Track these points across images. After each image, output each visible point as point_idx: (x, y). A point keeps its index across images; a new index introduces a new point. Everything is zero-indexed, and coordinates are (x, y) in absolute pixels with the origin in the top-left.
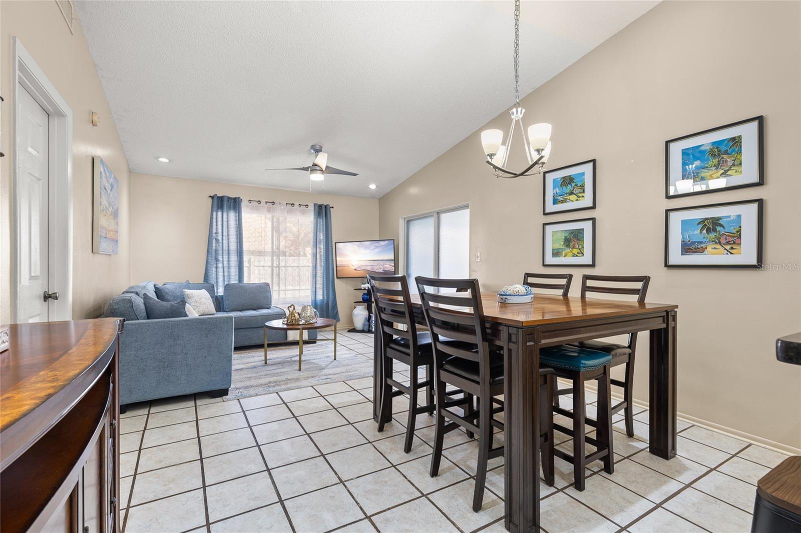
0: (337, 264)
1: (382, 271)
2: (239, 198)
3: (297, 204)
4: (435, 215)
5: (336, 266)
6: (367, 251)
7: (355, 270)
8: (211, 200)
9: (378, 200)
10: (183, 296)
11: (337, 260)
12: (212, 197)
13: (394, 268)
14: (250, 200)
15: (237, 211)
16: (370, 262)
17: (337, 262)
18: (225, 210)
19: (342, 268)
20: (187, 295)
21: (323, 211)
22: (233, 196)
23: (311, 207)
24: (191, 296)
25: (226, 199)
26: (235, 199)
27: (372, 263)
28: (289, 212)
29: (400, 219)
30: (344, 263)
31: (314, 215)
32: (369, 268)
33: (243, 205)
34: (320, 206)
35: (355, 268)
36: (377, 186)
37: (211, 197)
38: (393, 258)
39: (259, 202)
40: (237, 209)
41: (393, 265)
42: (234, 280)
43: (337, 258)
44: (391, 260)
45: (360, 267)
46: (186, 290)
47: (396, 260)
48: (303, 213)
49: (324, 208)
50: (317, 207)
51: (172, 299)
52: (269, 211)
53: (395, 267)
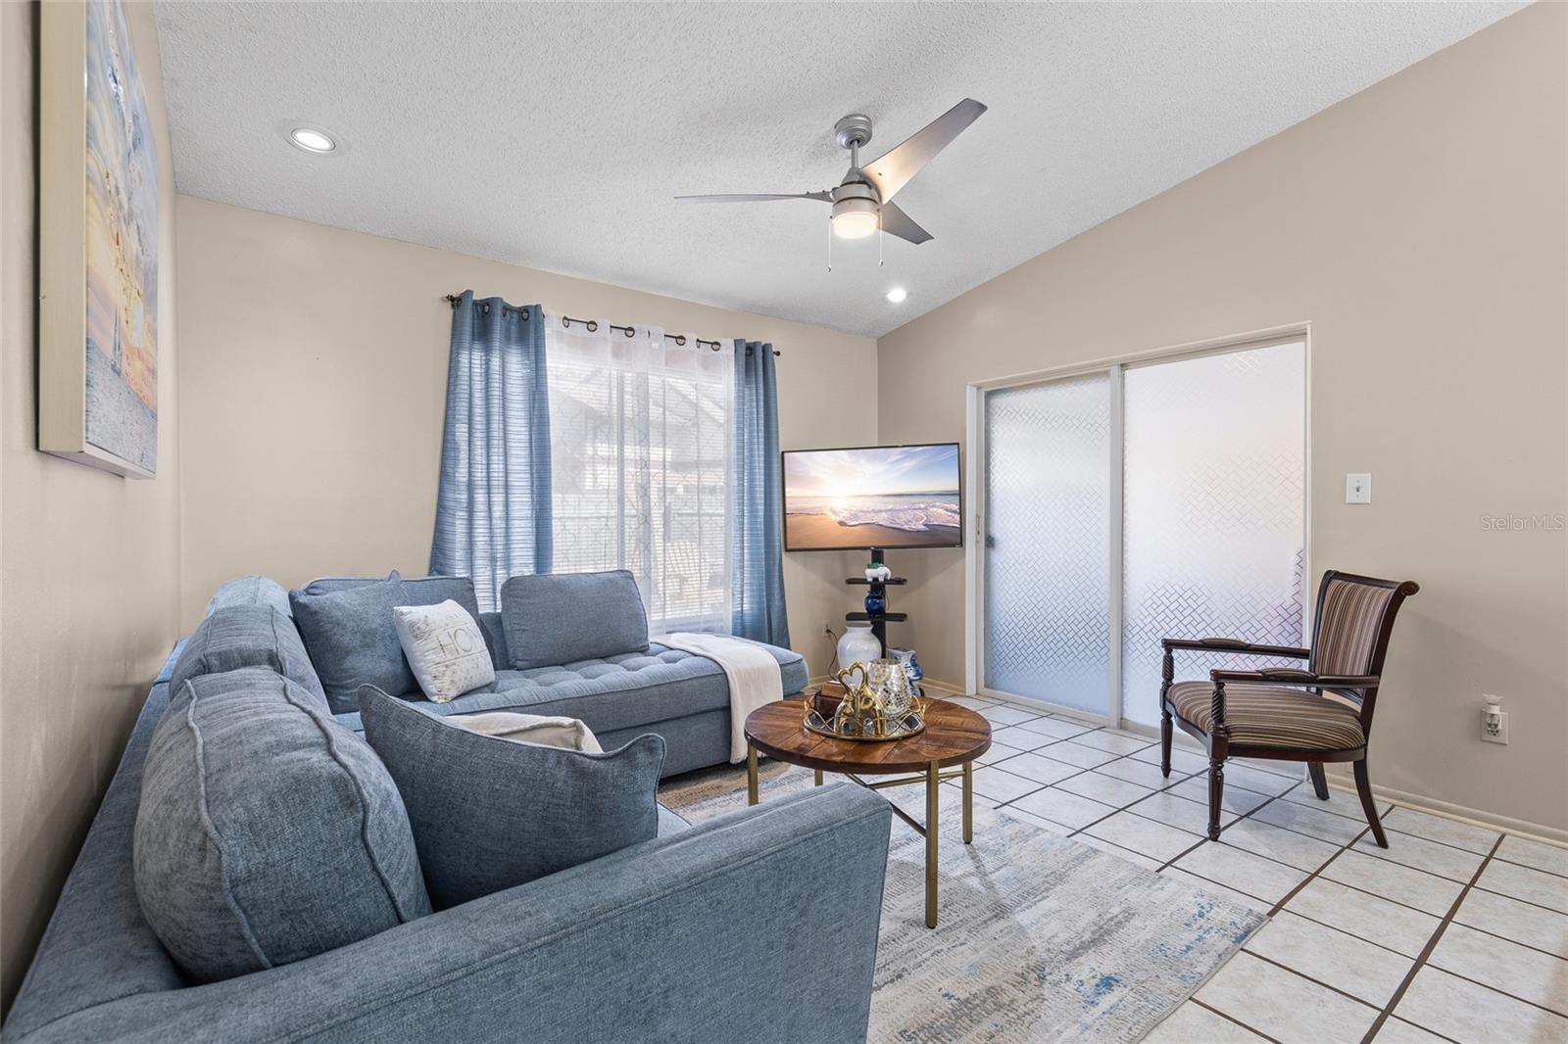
0: (788, 506)
1: (922, 527)
2: (537, 307)
3: (690, 338)
4: (1115, 371)
5: (785, 514)
7: (842, 523)
8: (450, 312)
9: (875, 341)
10: (393, 628)
11: (787, 495)
12: (455, 302)
13: (957, 517)
14: (565, 318)
15: (532, 350)
16: (886, 499)
17: (787, 501)
18: (497, 344)
19: (800, 518)
20: (412, 625)
21: (755, 361)
22: (516, 302)
23: (728, 350)
24: (423, 627)
25: (499, 311)
26: (526, 309)
27: (891, 504)
28: (671, 360)
29: (968, 387)
31: (737, 372)
32: (882, 519)
33: (547, 330)
34: (750, 349)
35: (839, 519)
36: (909, 294)
37: (451, 299)
39: (592, 325)
40: (532, 342)
41: (956, 507)
42: (523, 565)
43: (787, 490)
44: (952, 494)
45: (855, 516)
46: (405, 609)
48: (707, 363)
49: (759, 354)
50: (742, 350)
51: (356, 643)
52: (617, 354)
53: (960, 513)
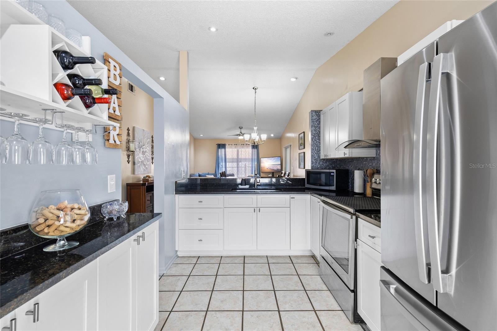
1: (277, 169)
3: (245, 144)
5: (261, 168)
6: (271, 161)
7: (267, 169)
9: (280, 139)
11: (261, 165)
14: (229, 145)
15: (225, 149)
18: (221, 148)
19: (263, 168)
21: (255, 147)
22: (223, 143)
23: (250, 146)
25: (221, 145)
27: (272, 166)
29: (284, 148)
30: (263, 166)
31: (252, 148)
32: (272, 168)
33: (226, 146)
36: (274, 135)
37: (217, 144)
38: (280, 163)
39: (232, 145)
41: (281, 167)
47: (282, 164)
48: (248, 147)
50: (253, 145)
52: (235, 148)
